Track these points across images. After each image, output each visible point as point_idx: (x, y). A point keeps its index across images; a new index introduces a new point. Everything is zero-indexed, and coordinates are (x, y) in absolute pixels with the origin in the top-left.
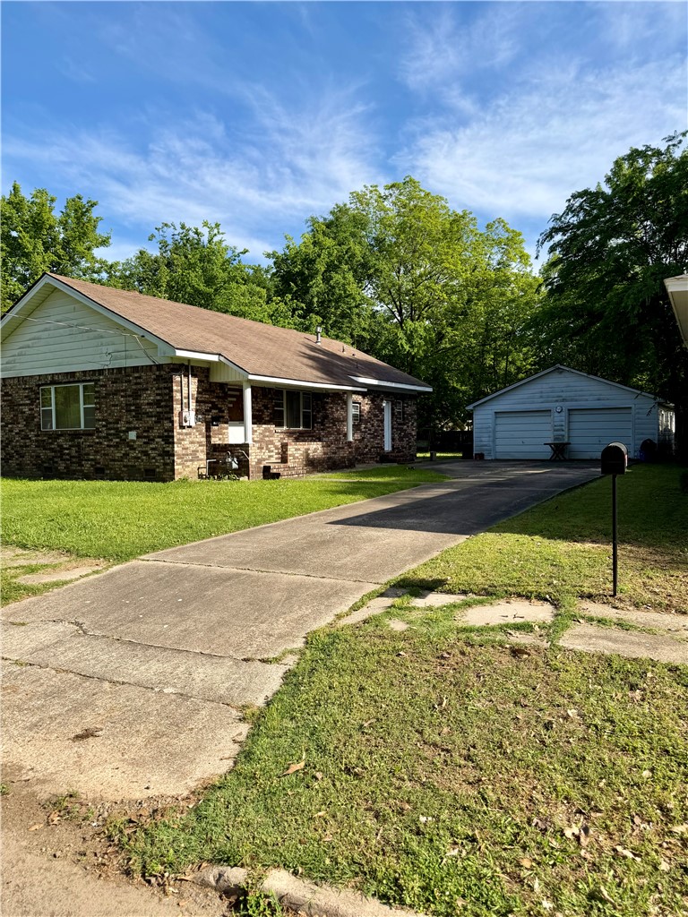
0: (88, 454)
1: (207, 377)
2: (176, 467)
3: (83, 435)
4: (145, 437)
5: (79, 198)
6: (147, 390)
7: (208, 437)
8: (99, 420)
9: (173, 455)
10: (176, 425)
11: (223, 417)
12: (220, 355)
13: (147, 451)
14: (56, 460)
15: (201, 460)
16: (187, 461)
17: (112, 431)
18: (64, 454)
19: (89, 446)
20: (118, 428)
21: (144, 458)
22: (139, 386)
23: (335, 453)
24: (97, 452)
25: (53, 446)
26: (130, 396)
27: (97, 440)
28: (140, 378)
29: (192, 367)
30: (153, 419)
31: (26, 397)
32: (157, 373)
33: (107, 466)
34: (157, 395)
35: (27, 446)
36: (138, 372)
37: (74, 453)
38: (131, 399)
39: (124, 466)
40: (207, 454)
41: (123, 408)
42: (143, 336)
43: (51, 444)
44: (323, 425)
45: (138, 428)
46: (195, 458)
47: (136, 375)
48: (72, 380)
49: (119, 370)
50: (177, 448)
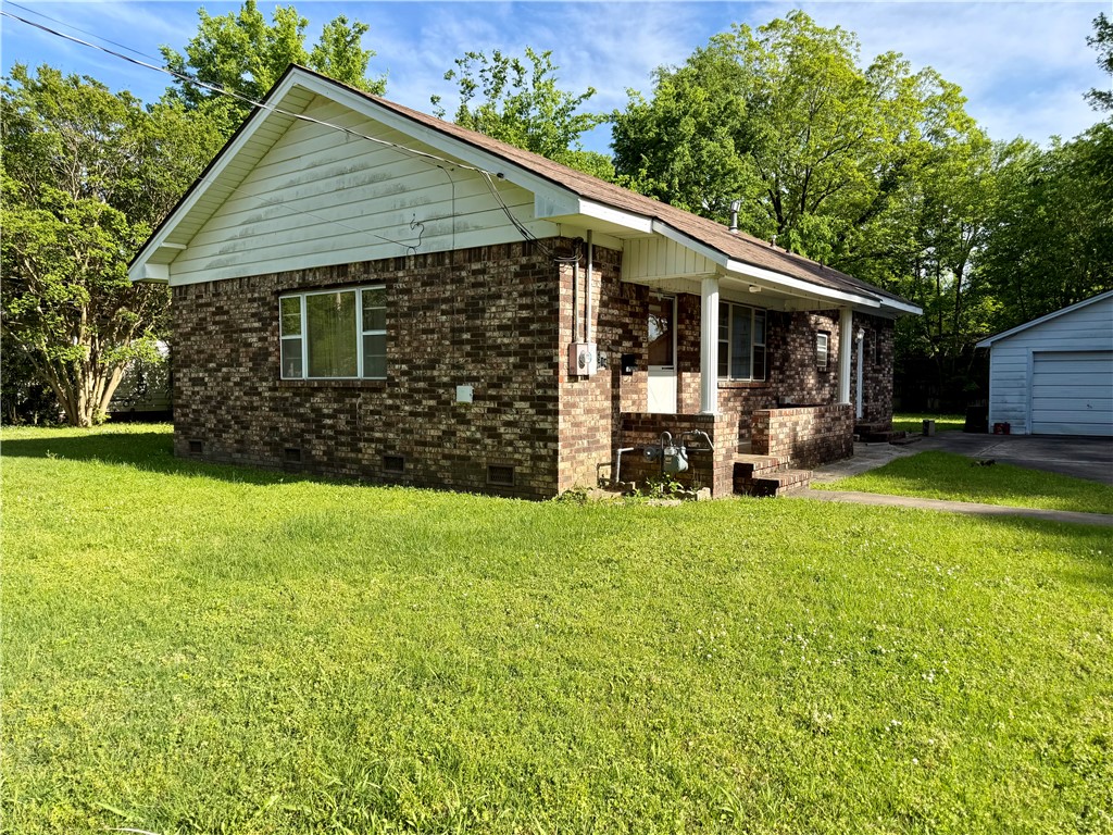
0: (372, 429)
2: (561, 466)
3: (361, 389)
4: (492, 398)
5: (343, 22)
6: (500, 297)
7: (616, 398)
8: (395, 361)
9: (556, 440)
10: (563, 372)
11: (640, 356)
12: (654, 218)
13: (495, 429)
14: (307, 436)
15: (603, 447)
16: (578, 451)
17: (421, 385)
18: (324, 427)
19: (373, 413)
20: (433, 378)
21: (489, 441)
22: (480, 291)
24: (388, 425)
25: (302, 410)
26: (459, 311)
27: (390, 402)
28: (483, 271)
30: (512, 360)
31: (253, 315)
32: (524, 260)
33: (409, 454)
34: (522, 307)
35: (256, 409)
36: (479, 260)
37: (342, 424)
38: (462, 317)
39: (445, 457)
41: (444, 337)
43: (300, 405)
45: (476, 379)
46: (594, 445)
47: (475, 266)
49: (439, 256)
50: (564, 425)
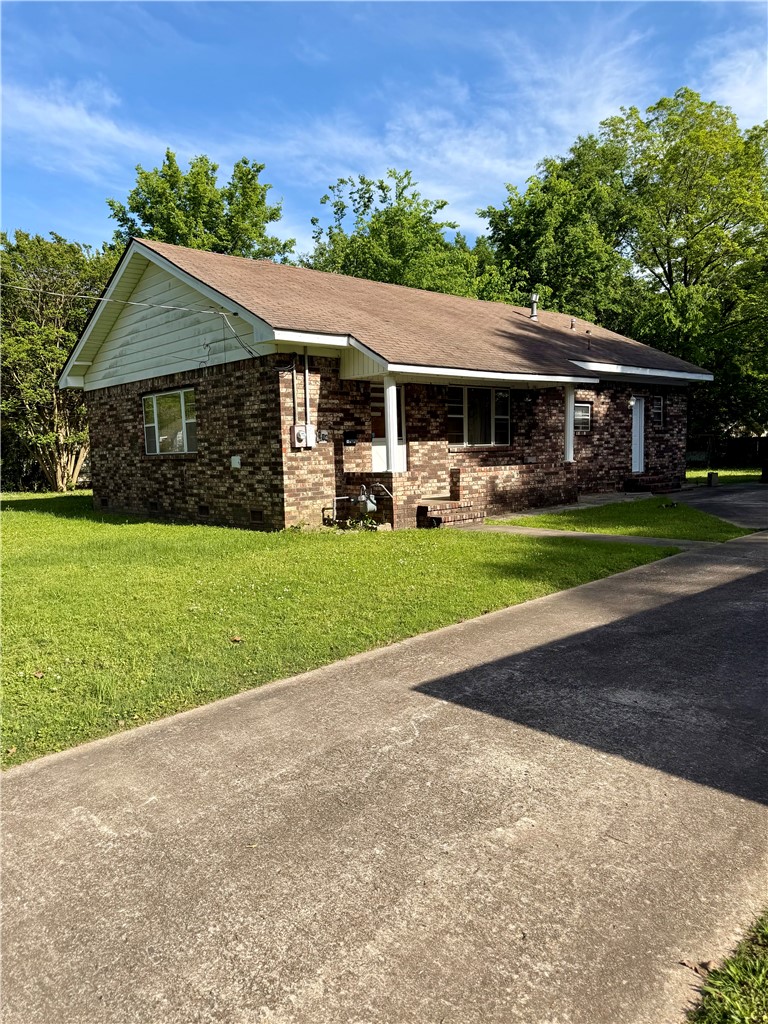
0: (191, 487)
1: (336, 372)
2: (287, 509)
3: (185, 460)
4: (251, 464)
5: (245, 163)
6: (251, 395)
7: (339, 463)
8: (201, 441)
9: (282, 492)
10: (286, 446)
11: (363, 432)
12: (349, 336)
13: (252, 485)
14: (161, 494)
15: (328, 497)
16: (304, 499)
17: (215, 456)
18: (168, 486)
19: (193, 476)
20: (221, 451)
21: (250, 494)
22: (242, 391)
23: (543, 482)
24: (200, 484)
25: (157, 476)
26: (232, 405)
27: (200, 468)
28: (241, 378)
29: (311, 358)
30: (259, 438)
31: (129, 410)
32: (261, 369)
33: (211, 503)
34: (263, 402)
35: (133, 475)
36: (239, 370)
37: (177, 486)
38: (233, 409)
39: (230, 505)
40: (338, 488)
41: (224, 424)
42: (236, 314)
43: (155, 472)
44: (529, 438)
45: (241, 452)
46: (318, 494)
47: (238, 374)
48: (171, 386)
49: (219, 367)
50: (287, 481)
